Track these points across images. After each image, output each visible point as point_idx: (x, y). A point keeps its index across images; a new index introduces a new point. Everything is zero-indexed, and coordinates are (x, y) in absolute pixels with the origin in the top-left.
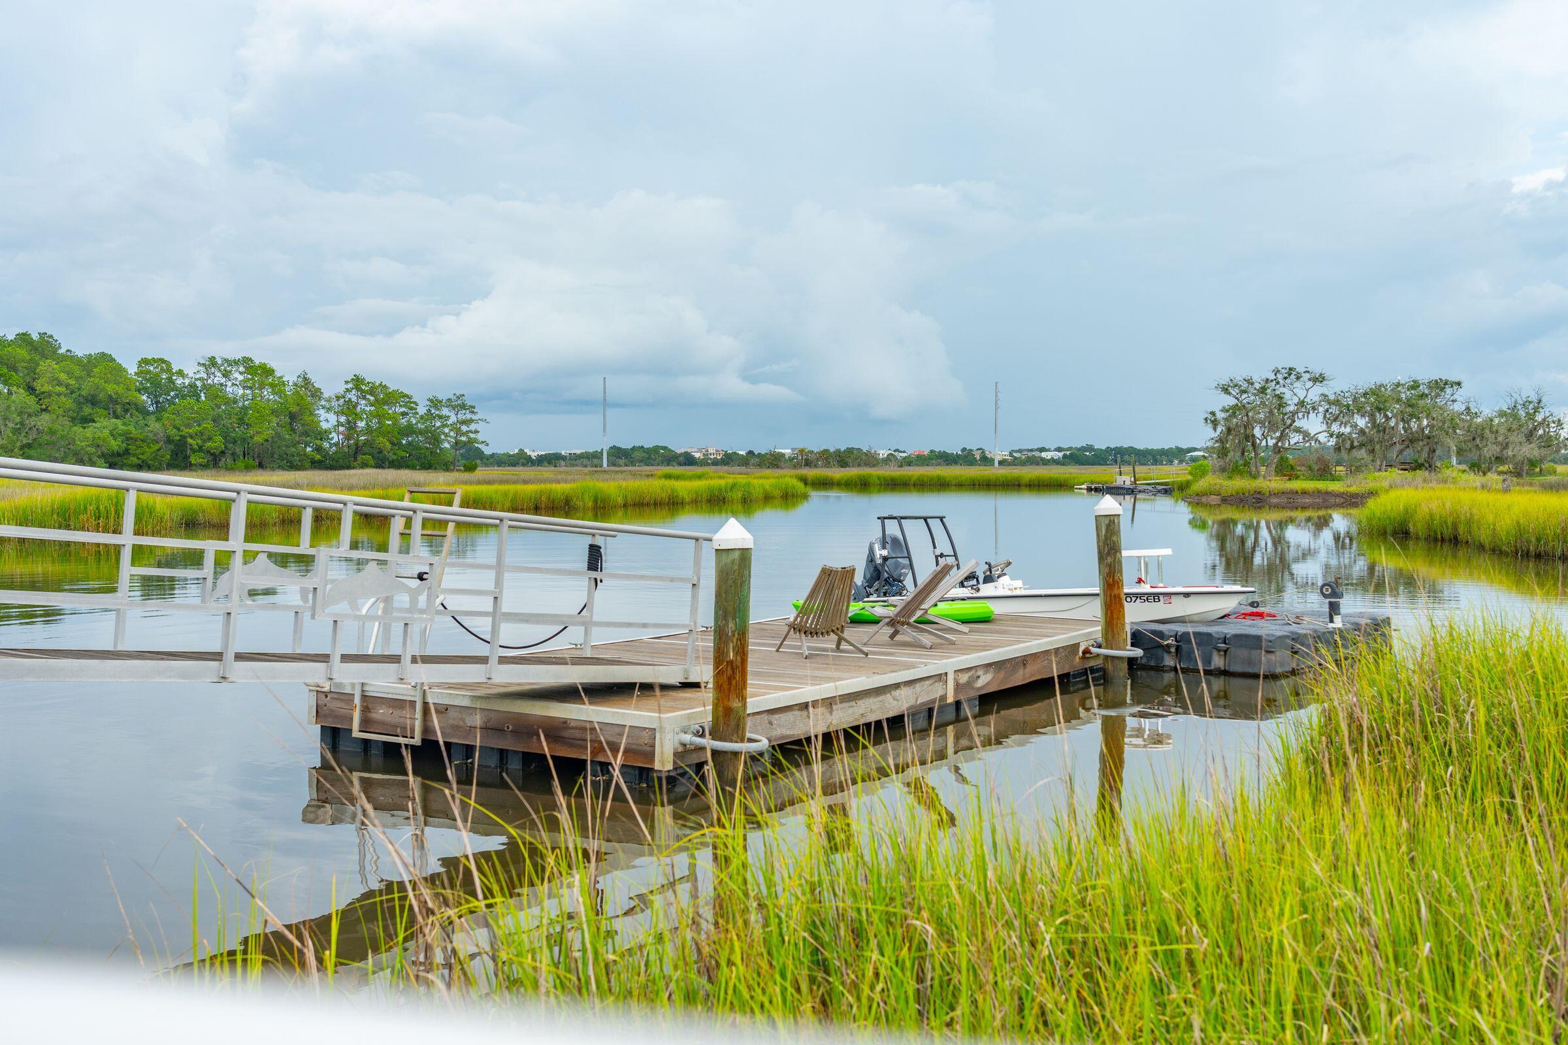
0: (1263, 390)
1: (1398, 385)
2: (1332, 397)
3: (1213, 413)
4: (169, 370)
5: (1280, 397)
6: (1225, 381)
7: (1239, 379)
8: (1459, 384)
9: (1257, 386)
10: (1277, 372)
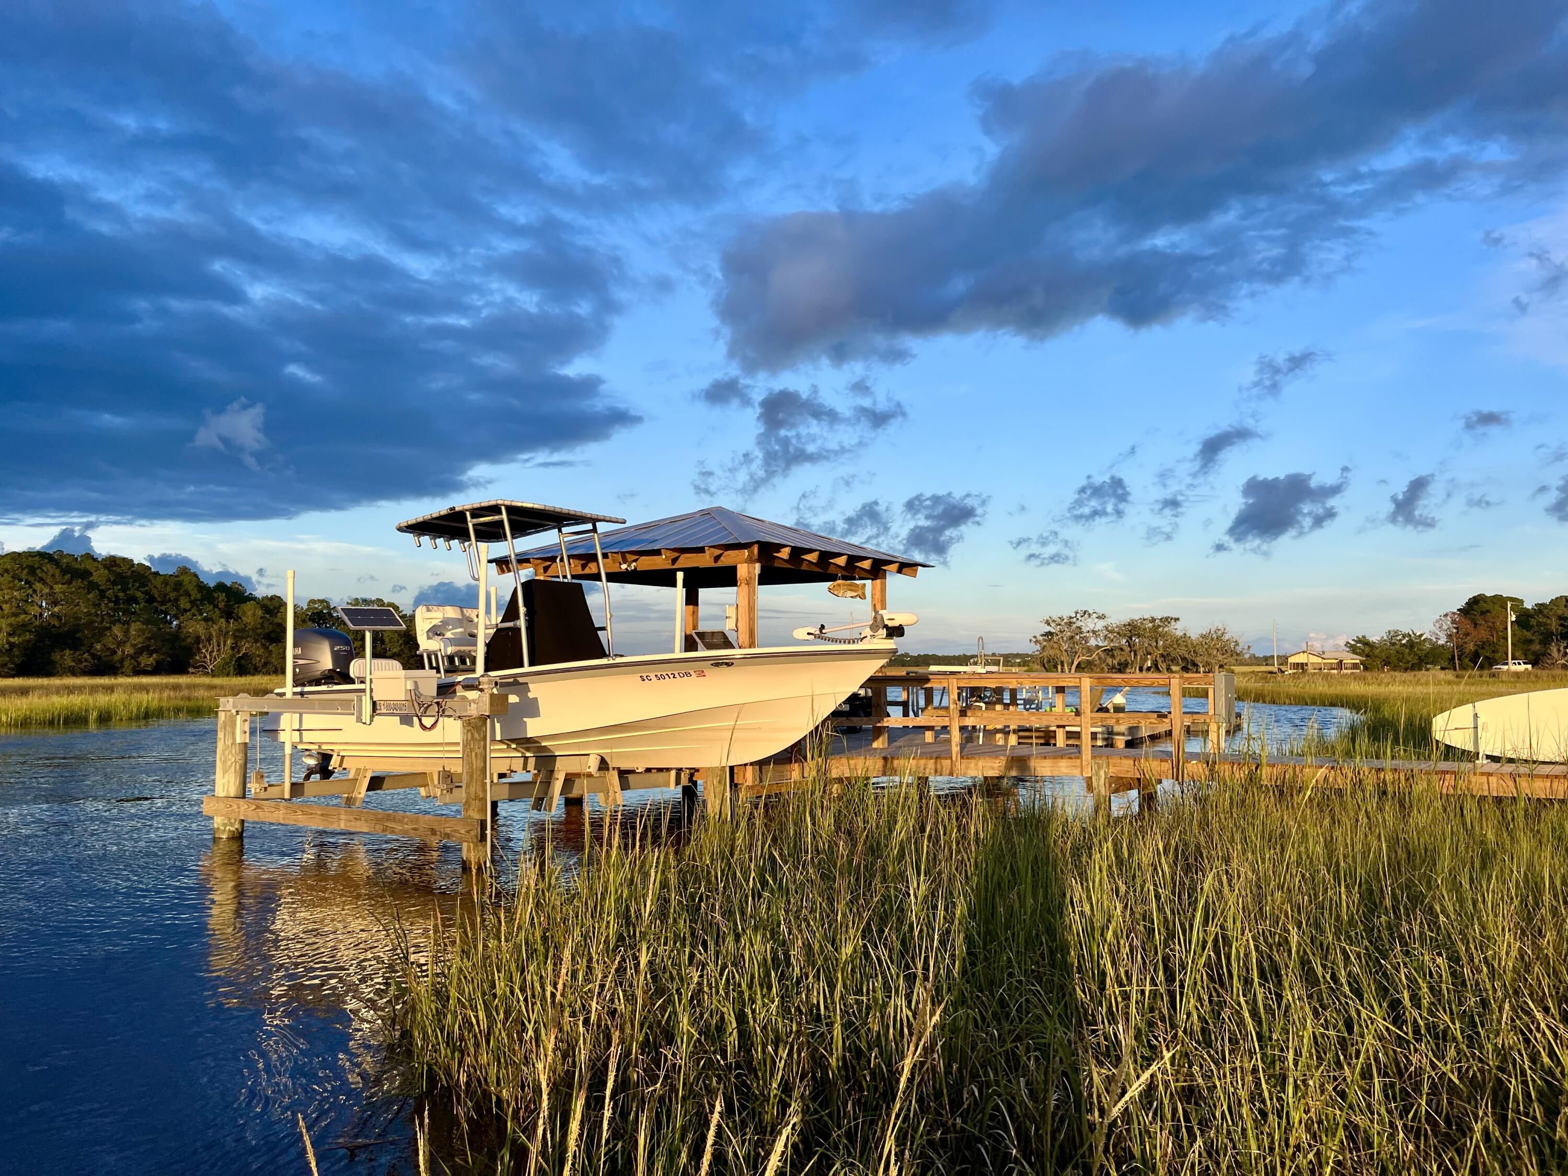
0: (1069, 623)
1: (1144, 619)
2: (1109, 627)
3: (1037, 637)
4: (328, 607)
5: (1079, 628)
7: (1055, 617)
8: (1178, 619)
9: (1065, 621)
10: (1077, 613)
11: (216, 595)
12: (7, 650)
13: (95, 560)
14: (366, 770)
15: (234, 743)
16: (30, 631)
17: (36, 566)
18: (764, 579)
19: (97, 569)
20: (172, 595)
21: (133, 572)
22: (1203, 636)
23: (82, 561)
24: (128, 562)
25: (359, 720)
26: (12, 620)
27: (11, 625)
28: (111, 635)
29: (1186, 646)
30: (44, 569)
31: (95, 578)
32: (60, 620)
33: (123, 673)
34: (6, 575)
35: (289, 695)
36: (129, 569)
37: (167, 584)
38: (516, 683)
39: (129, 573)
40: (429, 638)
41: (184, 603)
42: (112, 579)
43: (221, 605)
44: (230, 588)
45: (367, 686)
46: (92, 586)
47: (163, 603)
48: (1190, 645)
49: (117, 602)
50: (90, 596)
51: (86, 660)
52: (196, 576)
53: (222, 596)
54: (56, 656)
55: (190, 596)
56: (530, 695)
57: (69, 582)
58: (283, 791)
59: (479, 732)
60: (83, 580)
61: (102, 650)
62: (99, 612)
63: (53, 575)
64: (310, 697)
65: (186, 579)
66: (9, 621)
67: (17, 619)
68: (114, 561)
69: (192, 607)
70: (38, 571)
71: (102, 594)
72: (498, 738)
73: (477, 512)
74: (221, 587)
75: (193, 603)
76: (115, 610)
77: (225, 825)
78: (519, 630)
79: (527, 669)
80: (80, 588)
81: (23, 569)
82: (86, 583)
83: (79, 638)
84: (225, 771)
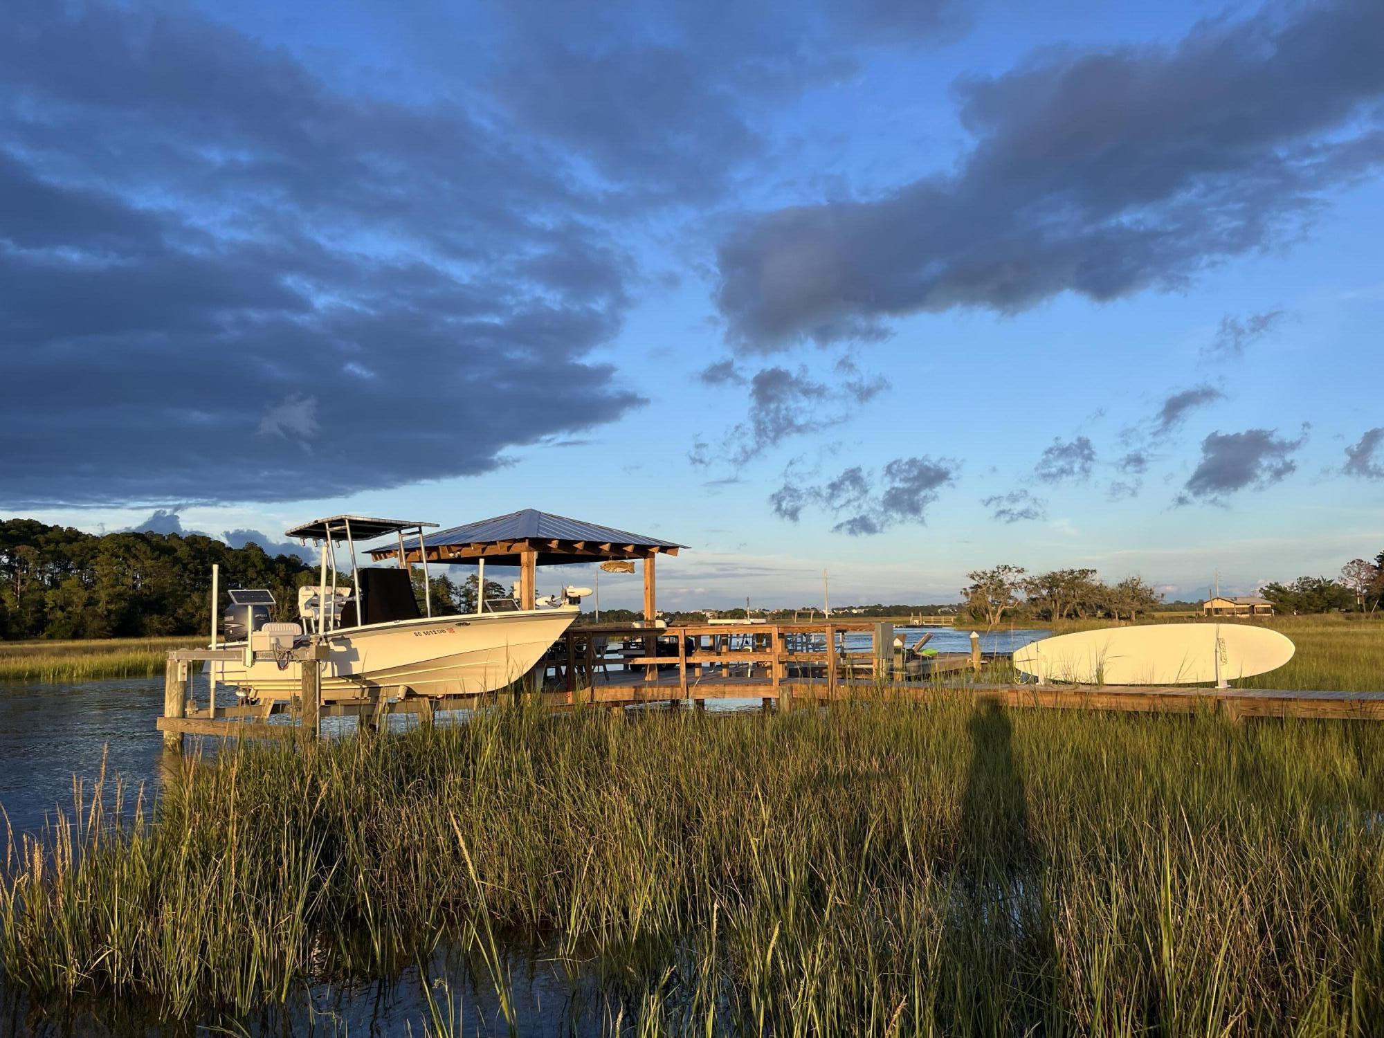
0: (992, 577)
1: (1063, 572)
2: (1028, 579)
3: (965, 589)
5: (1001, 581)
6: (972, 573)
7: (979, 572)
8: (1095, 571)
9: (989, 575)
10: (998, 568)
11: (277, 566)
12: (106, 616)
13: (180, 539)
14: (270, 699)
15: (176, 682)
16: (125, 600)
17: (131, 545)
18: (540, 562)
19: (181, 546)
20: (242, 567)
21: (210, 548)
22: (1121, 585)
23: (169, 539)
24: (206, 539)
25: (244, 664)
26: (110, 590)
27: (109, 595)
28: (191, 602)
29: (1102, 595)
30: (137, 546)
31: (179, 554)
32: (150, 588)
33: (200, 633)
34: (106, 553)
35: (214, 649)
36: (207, 545)
37: (237, 558)
38: (343, 639)
39: (207, 549)
40: (306, 608)
41: (251, 573)
42: (193, 554)
43: (282, 574)
44: (289, 560)
45: (248, 643)
46: (177, 560)
47: (234, 573)
48: (1105, 594)
49: (197, 573)
50: (175, 569)
51: (170, 623)
52: (261, 550)
53: (282, 567)
54: (146, 620)
55: (256, 567)
56: (353, 646)
57: (157, 558)
58: (209, 714)
59: (311, 669)
60: (169, 555)
61: (183, 614)
62: (183, 582)
63: (145, 552)
64: (230, 649)
65: (253, 553)
66: (107, 592)
67: (115, 590)
68: (196, 539)
69: (258, 576)
70: (133, 549)
71: (185, 566)
72: (336, 675)
73: (333, 523)
74: (281, 559)
75: (259, 573)
76: (194, 580)
77: (170, 736)
78: (355, 602)
79: (360, 627)
80: (166, 562)
81: (120, 548)
82: (171, 557)
83: (164, 604)
84: (171, 701)
